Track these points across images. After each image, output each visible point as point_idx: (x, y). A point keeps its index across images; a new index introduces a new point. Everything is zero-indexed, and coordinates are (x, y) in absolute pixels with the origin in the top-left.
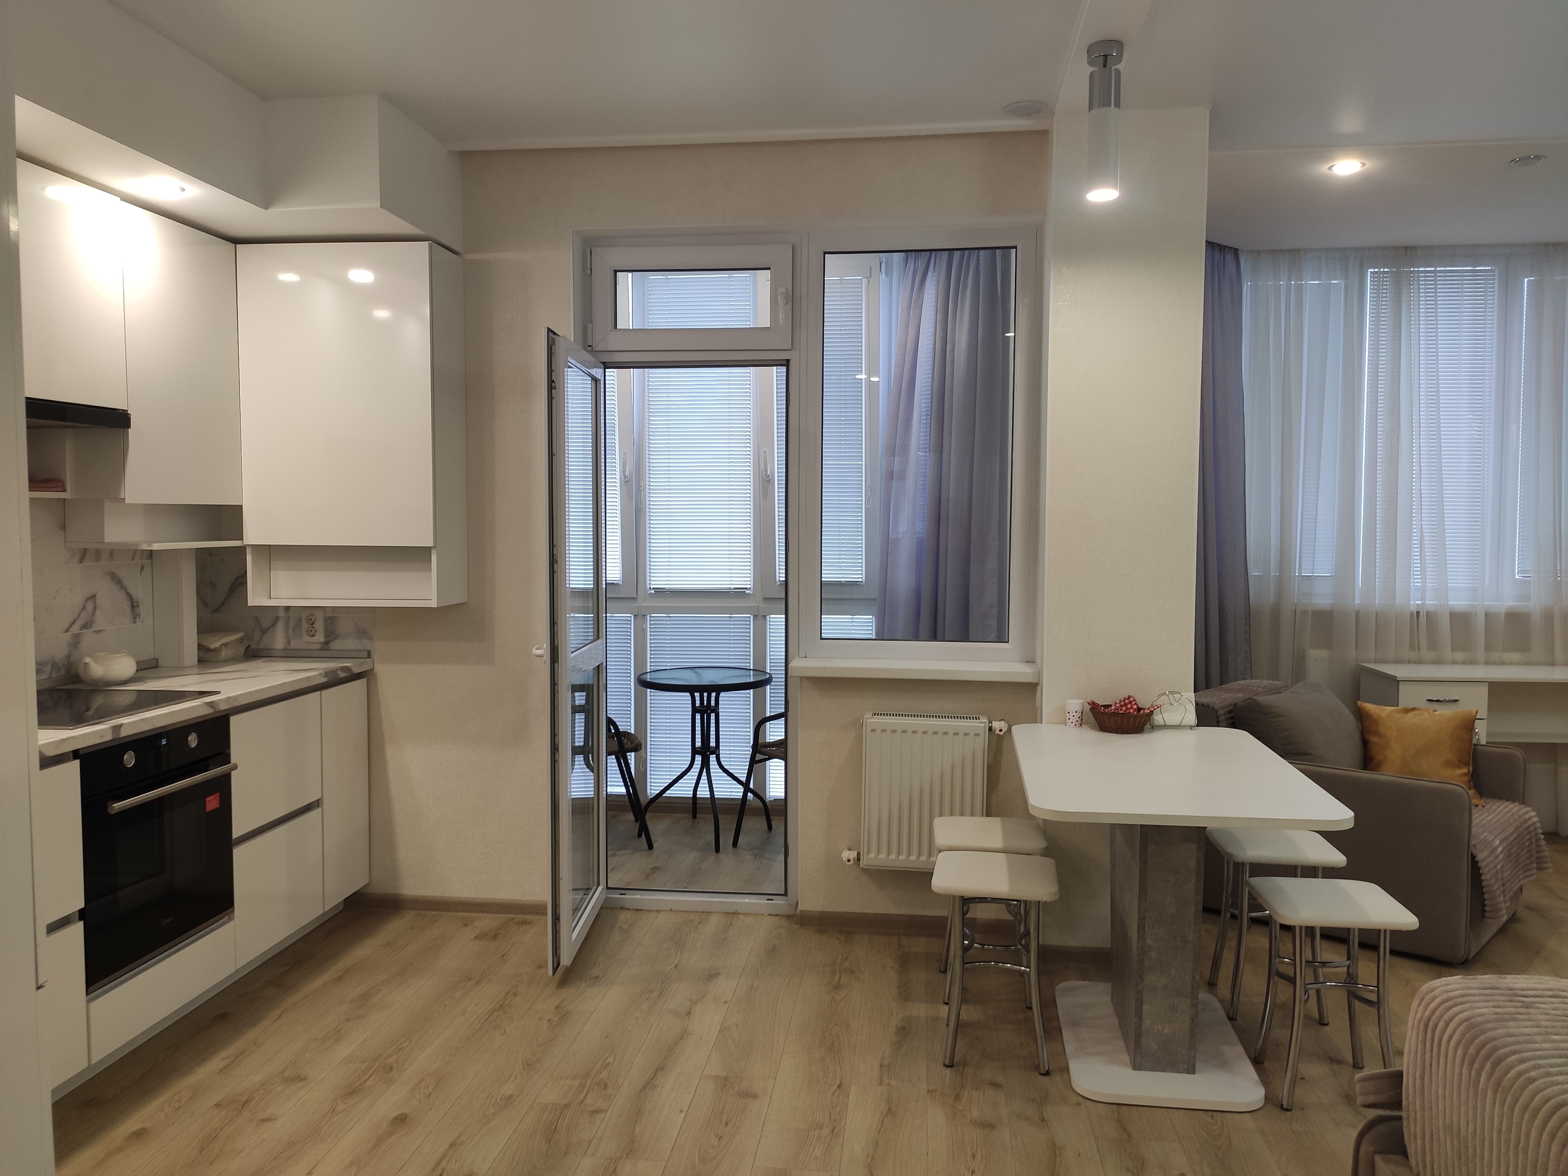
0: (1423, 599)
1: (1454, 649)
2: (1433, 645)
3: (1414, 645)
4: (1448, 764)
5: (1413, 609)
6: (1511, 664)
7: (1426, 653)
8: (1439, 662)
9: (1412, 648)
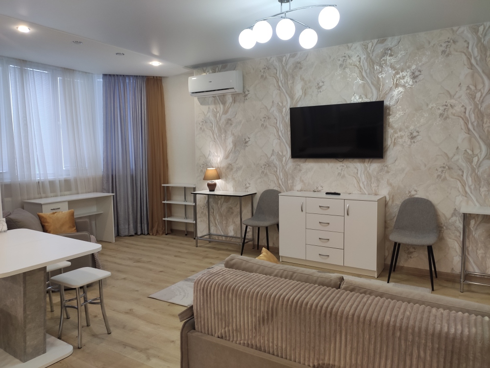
0: (40, 177)
1: (51, 192)
2: (44, 192)
3: (39, 193)
4: (70, 227)
5: (37, 181)
6: (67, 195)
7: (43, 195)
8: (46, 197)
9: (38, 194)
